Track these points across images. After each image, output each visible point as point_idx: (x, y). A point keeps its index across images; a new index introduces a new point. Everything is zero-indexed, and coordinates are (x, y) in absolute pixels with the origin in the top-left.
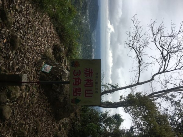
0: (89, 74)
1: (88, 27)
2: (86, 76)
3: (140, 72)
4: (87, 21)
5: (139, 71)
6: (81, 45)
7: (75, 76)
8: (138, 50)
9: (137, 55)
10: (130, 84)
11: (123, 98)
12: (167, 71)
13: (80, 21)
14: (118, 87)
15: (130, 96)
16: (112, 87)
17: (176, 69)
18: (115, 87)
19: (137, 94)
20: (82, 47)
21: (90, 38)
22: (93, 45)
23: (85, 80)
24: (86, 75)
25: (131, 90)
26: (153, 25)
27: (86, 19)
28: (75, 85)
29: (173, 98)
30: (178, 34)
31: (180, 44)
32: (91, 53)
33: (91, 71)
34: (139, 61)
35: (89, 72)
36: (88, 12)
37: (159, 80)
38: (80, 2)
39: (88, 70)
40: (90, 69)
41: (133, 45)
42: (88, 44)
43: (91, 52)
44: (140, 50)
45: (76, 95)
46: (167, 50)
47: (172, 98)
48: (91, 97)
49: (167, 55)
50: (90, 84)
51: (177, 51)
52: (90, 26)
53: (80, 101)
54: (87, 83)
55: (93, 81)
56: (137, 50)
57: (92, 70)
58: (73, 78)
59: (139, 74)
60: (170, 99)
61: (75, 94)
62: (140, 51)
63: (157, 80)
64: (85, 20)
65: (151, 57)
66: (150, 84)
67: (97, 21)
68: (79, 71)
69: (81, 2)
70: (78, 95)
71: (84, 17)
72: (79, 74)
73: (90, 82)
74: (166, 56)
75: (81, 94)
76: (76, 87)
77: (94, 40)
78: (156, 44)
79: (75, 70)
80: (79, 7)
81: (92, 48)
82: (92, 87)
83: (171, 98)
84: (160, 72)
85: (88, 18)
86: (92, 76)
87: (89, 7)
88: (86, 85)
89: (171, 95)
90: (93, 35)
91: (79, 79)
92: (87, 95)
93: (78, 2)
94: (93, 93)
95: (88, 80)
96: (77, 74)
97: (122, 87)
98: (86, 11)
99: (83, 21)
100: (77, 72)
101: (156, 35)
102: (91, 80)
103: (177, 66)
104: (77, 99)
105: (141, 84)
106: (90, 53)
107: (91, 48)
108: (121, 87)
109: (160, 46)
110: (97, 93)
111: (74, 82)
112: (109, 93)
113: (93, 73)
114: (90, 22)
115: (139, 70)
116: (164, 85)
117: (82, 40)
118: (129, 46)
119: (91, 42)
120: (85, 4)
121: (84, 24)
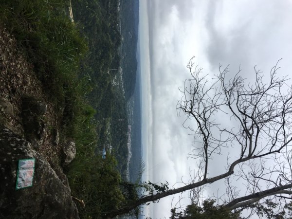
1: (122, 92)
3: (207, 157)
5: (205, 156)
6: (110, 119)
8: (202, 116)
9: (200, 126)
10: (190, 182)
11: (178, 214)
12: (255, 157)
13: (108, 82)
14: (168, 188)
15: (192, 208)
16: (156, 189)
17: (272, 151)
18: (163, 189)
19: (206, 203)
20: (111, 123)
21: (125, 109)
25: (192, 194)
26: (223, 76)
27: (118, 80)
29: (272, 208)
30: (268, 89)
31: (271, 108)
32: (126, 132)
34: (205, 137)
36: (121, 70)
37: (242, 174)
38: (109, 56)
41: (191, 109)
42: (121, 118)
43: (126, 130)
44: (204, 116)
46: (251, 118)
47: (270, 208)
49: (252, 127)
51: (267, 121)
52: (125, 91)
56: (200, 116)
59: (206, 161)
60: (266, 211)
62: (205, 119)
63: (237, 174)
64: (116, 81)
65: (225, 130)
66: (227, 181)
67: (135, 82)
69: (111, 56)
71: (114, 76)
74: (250, 129)
77: (131, 112)
78: (230, 108)
80: (107, 62)
81: (128, 124)
83: (268, 208)
84: (243, 157)
87: (123, 63)
89: (267, 202)
90: (129, 103)
93: (106, 55)
97: (176, 188)
98: (118, 68)
99: (114, 83)
101: (229, 92)
103: (274, 145)
105: (212, 180)
106: (124, 132)
107: (126, 124)
108: (173, 189)
109: (240, 111)
112: (151, 202)
115: (205, 154)
116: (253, 183)
117: (112, 112)
118: (186, 111)
119: (126, 114)
120: (118, 58)
121: (116, 87)
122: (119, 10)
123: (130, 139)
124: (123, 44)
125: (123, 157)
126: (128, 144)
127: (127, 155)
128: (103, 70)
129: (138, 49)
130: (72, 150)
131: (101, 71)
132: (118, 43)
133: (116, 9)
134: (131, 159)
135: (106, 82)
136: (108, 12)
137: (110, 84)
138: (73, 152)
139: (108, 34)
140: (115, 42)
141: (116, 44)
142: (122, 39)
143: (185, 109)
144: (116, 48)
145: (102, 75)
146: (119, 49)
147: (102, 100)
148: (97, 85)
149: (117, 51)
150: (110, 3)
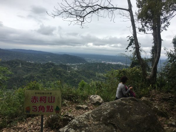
0: (36, 99)
1: (81, 65)
2: (38, 102)
4: (76, 66)
5: (113, 9)
6: (97, 73)
7: (37, 110)
9: (93, 11)
10: (130, 21)
13: (75, 72)
16: (132, 45)
20: (99, 73)
21: (92, 64)
22: (98, 62)
23: (41, 103)
24: (36, 101)
27: (74, 67)
28: (44, 110)
32: (106, 64)
33: (34, 98)
35: (34, 99)
36: (68, 64)
38: (60, 70)
39: (32, 100)
40: (32, 99)
41: (81, 17)
42: (97, 67)
43: (104, 64)
44: (84, 7)
45: (53, 109)
48: (54, 97)
50: (44, 98)
52: (81, 63)
53: (57, 107)
54: (43, 101)
55: (41, 97)
57: (32, 97)
58: (39, 112)
59: (117, 8)
61: (52, 111)
68: (33, 107)
69: (60, 69)
70: (52, 108)
71: (72, 68)
72: (35, 108)
73: (42, 99)
75: (52, 106)
76: (46, 109)
77: (94, 61)
79: (33, 110)
80: (63, 72)
82: (46, 97)
85: (73, 64)
86: (38, 97)
87: (64, 62)
88: (45, 102)
90: (88, 61)
91: (39, 107)
92: (53, 101)
93: (59, 72)
94: (52, 97)
95: (41, 100)
96: (36, 109)
98: (67, 66)
99: (76, 69)
100: (34, 109)
102: (41, 98)
104: (56, 108)
106: (106, 66)
107: (101, 64)
110: (51, 93)
111: (42, 111)
112: (140, 49)
113: (35, 96)
114: (77, 63)
117: (93, 72)
118: (83, 21)
119: (95, 64)
120: (61, 66)
121: (78, 68)
122: (33, 62)
123: (110, 63)
124: (54, 61)
125: (121, 67)
126: (113, 64)
127: (120, 65)
128: (67, 75)
129: (56, 53)
130: (95, 98)
131: (68, 76)
132: (53, 64)
133: (33, 64)
134: (122, 63)
135: (75, 74)
136: (34, 69)
137: (77, 71)
138: (97, 97)
139: (47, 70)
140: (52, 66)
141: (53, 66)
142: (50, 62)
143: (82, 22)
144: (55, 66)
145: (71, 76)
146: (56, 64)
147: (85, 77)
148: (76, 79)
149: (57, 66)
150: (29, 67)
